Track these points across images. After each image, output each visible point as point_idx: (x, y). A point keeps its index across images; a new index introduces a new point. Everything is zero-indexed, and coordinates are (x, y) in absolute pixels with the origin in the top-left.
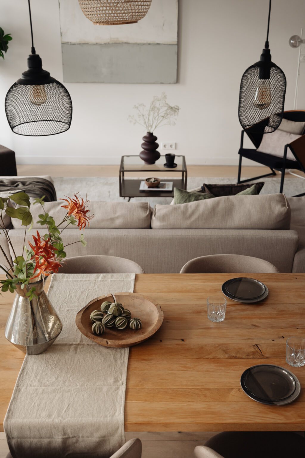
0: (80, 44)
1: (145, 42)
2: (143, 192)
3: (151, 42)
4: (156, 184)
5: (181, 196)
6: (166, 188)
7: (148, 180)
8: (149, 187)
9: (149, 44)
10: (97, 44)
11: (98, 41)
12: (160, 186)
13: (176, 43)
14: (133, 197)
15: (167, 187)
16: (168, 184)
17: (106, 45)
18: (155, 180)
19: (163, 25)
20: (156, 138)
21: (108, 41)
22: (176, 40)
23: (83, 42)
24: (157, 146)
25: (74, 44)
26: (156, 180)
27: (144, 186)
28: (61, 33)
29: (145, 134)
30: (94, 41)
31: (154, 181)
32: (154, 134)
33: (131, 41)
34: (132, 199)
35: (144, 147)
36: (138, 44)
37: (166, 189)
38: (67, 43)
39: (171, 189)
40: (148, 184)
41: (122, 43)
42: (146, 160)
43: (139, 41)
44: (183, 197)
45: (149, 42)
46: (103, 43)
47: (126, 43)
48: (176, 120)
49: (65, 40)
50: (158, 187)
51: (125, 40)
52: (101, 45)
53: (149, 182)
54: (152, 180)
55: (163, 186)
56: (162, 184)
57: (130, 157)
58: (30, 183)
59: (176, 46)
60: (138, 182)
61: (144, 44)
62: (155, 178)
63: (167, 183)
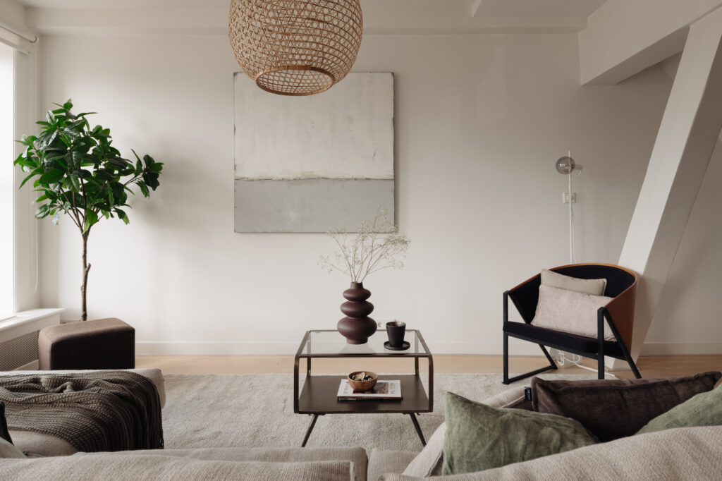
0: (260, 180)
1: (350, 177)
2: (344, 400)
3: (359, 177)
4: (369, 384)
5: (475, 425)
6: (389, 393)
7: (353, 377)
8: (355, 392)
9: (356, 179)
10: (283, 179)
11: (286, 176)
12: (376, 388)
13: (392, 178)
14: (323, 414)
15: (390, 390)
16: (392, 384)
17: (296, 181)
18: (367, 376)
19: (375, 155)
20: (368, 294)
21: (300, 175)
22: (393, 174)
23: (264, 177)
24: (370, 308)
25: (253, 180)
26: (369, 377)
27: (346, 390)
28: (235, 166)
29: (348, 286)
30: (280, 177)
31: (365, 378)
32: (365, 287)
33: (330, 176)
34: (320, 417)
35: (346, 309)
36: (340, 180)
37: (389, 395)
38: (242, 179)
39: (398, 394)
40: (354, 383)
41: (318, 178)
42: (349, 336)
43: (341, 176)
44: (481, 432)
45: (354, 177)
46: (292, 178)
47: (323, 178)
48: (405, 257)
49: (240, 174)
50: (373, 391)
51: (321, 174)
52: (289, 180)
53: (356, 381)
54: (362, 376)
55: (383, 388)
56: (381, 383)
57: (322, 333)
58: (96, 385)
59: (393, 182)
60: (336, 381)
61: (348, 180)
62: (366, 373)
63: (389, 382)
